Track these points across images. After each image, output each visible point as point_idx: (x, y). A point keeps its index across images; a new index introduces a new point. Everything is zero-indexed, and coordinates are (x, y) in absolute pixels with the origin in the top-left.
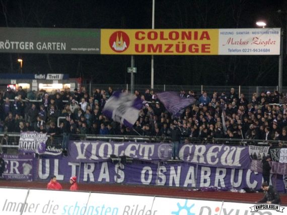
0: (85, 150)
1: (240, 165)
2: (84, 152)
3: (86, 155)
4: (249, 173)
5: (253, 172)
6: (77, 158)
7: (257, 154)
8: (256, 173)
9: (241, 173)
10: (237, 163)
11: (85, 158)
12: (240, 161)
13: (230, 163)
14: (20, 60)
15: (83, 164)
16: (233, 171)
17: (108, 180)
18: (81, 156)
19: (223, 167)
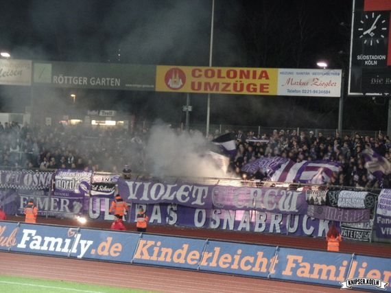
0: (136, 190)
1: (297, 211)
2: (135, 193)
3: (136, 196)
4: (305, 218)
5: (309, 218)
6: (129, 198)
7: (314, 198)
8: (312, 219)
9: (297, 219)
10: (294, 209)
11: (136, 198)
12: (297, 206)
13: (286, 209)
14: (73, 95)
15: (134, 204)
16: (289, 216)
17: (159, 221)
18: (132, 196)
19: (280, 212)
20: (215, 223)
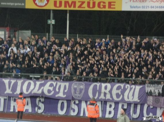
0: (11, 86)
1: (139, 101)
2: (11, 88)
3: (11, 91)
4: (146, 107)
5: (149, 106)
6: (6, 93)
7: (153, 91)
8: (151, 107)
9: (139, 107)
10: (136, 99)
11: (11, 93)
12: (138, 97)
13: (131, 100)
15: (9, 98)
16: (132, 106)
17: (30, 111)
18: (8, 91)
19: (125, 102)
20: (74, 111)
